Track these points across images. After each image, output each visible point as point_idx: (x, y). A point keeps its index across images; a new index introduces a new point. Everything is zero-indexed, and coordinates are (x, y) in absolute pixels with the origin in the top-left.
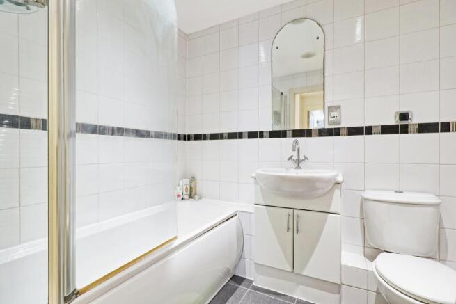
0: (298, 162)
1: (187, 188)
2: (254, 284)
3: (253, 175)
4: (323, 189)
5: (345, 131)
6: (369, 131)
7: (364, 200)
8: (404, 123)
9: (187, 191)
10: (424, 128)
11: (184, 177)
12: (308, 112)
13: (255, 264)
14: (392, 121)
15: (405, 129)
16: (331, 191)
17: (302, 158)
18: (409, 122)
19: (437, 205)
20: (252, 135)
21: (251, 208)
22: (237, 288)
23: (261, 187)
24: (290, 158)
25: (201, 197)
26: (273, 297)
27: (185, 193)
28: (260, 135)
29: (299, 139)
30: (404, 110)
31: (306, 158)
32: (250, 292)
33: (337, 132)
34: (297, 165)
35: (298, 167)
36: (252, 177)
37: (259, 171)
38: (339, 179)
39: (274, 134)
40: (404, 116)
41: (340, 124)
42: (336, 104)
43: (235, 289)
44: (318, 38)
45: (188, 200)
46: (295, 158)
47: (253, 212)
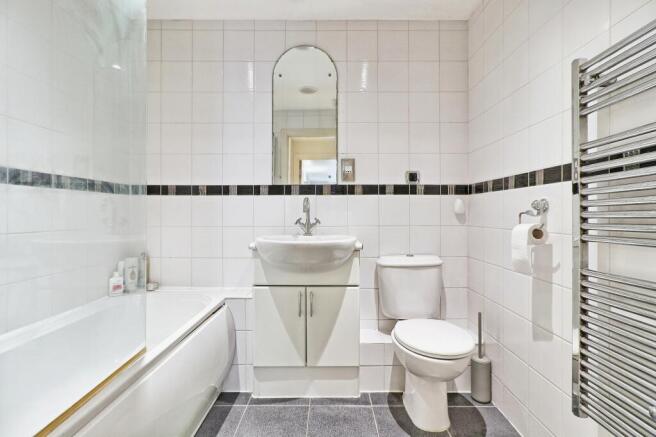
0: (308, 227)
1: (133, 273)
2: (254, 396)
3: (252, 245)
4: (340, 259)
5: (359, 190)
6: (382, 190)
7: (379, 268)
8: (413, 183)
9: (132, 278)
10: (430, 190)
11: (127, 254)
12: (300, 162)
13: (255, 367)
14: (403, 181)
15: (413, 190)
16: (350, 261)
17: (312, 221)
18: (416, 183)
19: (439, 266)
20: (243, 190)
21: (247, 292)
22: (230, 408)
23: (262, 261)
24: (298, 221)
25: (158, 285)
26: (281, 405)
27: (129, 280)
28: (255, 190)
29: (310, 197)
30: (413, 170)
31: (318, 221)
32: (249, 409)
33: (351, 190)
34: (305, 230)
35: (308, 233)
36: (250, 248)
37: (261, 239)
38: (358, 245)
39: (275, 190)
40: (413, 177)
41: (354, 180)
42: (350, 157)
43: (226, 412)
44: (330, 75)
45: (134, 292)
46: (304, 221)
47: (250, 296)
